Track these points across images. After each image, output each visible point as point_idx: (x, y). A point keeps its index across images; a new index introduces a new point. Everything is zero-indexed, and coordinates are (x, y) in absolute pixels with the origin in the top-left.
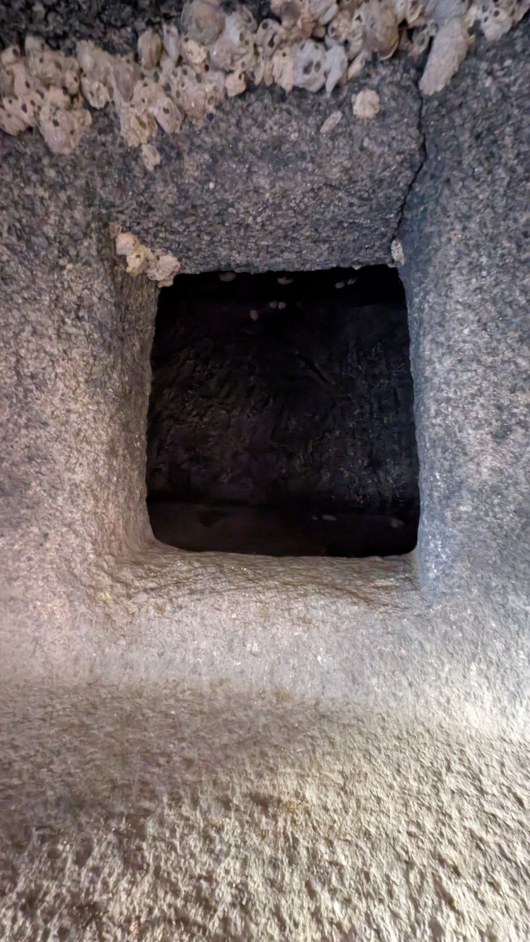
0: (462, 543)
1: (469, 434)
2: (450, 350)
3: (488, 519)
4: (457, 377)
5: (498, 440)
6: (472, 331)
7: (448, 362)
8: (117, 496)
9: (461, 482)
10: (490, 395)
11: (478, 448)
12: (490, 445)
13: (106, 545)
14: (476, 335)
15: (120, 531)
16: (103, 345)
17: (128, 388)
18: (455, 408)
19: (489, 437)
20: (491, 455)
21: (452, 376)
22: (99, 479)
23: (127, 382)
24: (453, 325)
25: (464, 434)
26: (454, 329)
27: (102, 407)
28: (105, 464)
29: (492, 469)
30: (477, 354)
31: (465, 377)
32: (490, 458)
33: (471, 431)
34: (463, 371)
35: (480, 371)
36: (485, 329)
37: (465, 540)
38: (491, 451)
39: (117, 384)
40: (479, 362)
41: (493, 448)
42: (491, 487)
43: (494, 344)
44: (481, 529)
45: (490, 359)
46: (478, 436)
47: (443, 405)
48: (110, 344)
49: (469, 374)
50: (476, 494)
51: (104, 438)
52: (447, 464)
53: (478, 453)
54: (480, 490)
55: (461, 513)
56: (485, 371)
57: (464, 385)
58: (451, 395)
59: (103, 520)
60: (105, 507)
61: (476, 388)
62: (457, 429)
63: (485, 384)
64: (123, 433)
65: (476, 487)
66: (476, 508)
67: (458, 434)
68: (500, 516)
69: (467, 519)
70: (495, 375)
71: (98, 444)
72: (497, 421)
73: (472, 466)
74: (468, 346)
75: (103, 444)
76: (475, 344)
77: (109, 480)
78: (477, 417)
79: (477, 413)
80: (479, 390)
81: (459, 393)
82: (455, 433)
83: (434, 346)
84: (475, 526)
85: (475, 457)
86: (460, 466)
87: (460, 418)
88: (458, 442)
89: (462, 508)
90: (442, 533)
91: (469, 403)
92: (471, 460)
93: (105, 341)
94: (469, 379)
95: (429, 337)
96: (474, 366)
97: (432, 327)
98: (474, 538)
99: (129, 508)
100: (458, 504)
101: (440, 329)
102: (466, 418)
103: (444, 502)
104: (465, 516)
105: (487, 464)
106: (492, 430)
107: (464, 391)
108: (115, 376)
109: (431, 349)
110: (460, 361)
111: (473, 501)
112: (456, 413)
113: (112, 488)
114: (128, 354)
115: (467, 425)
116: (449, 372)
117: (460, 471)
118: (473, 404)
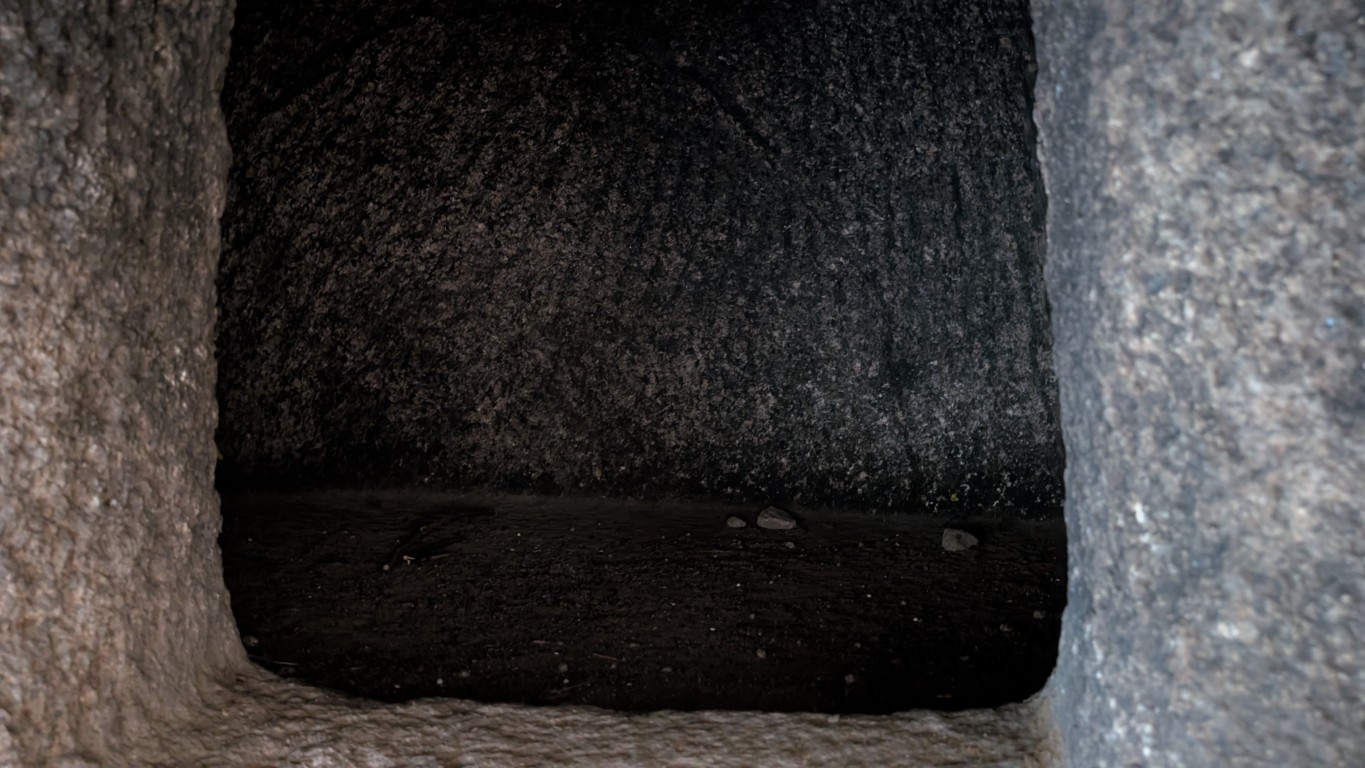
0: (1222, 742)
1: (1249, 395)
2: (1194, 118)
3: (1309, 670)
4: (1214, 206)
5: (1345, 418)
6: (1268, 60)
7: (1186, 157)
8: (105, 558)
9: (1222, 547)
10: (1320, 271)
11: (1279, 440)
12: (1320, 433)
13: (63, 724)
14: (1281, 72)
15: (119, 669)
16: (35, 63)
17: (136, 202)
18: (1203, 308)
19: (1315, 407)
20: (1319, 462)
21: (1198, 204)
22: (35, 510)
23: (131, 185)
24: (1207, 38)
25: (1235, 394)
26: (1208, 51)
27: (40, 272)
28: (53, 459)
29: (1324, 510)
30: (1283, 134)
31: (1241, 210)
32: (1317, 475)
33: (1256, 386)
34: (1234, 190)
35: (1291, 190)
36: (1310, 55)
37: (1235, 733)
38: (1322, 451)
39: (94, 193)
40: (1288, 161)
41: (1328, 443)
42: (1319, 566)
43: (1340, 103)
44: (1285, 701)
45: (1323, 153)
46: (1281, 402)
47: (1168, 294)
48: (62, 61)
49: (1256, 201)
50: (1272, 587)
51: (50, 376)
52: (1172, 482)
53: (1279, 456)
54: (1286, 576)
55: (1219, 644)
56: (1306, 192)
57: (1236, 234)
58: (1193, 265)
59: (52, 642)
60: (61, 598)
61: (1275, 245)
62: (1209, 375)
63: (1305, 235)
64: (123, 350)
65: (1269, 564)
66: (1270, 632)
67: (1215, 393)
68: (1346, 658)
69: (1242, 668)
70: (1340, 204)
71: (27, 396)
72: (1341, 352)
73: (1258, 497)
74: (1255, 108)
75: (43, 393)
76: (1277, 102)
77: (74, 507)
78: (1277, 341)
79: (1279, 327)
80: (1286, 251)
81: (1220, 261)
82: (1203, 387)
83: (1139, 102)
84: (1267, 690)
85: (1268, 467)
86: (1219, 494)
87: (1225, 340)
88: (1209, 415)
89: (1224, 630)
90: (1156, 702)
91: (1252, 293)
92: (1256, 475)
93: (41, 50)
94: (1254, 217)
95: (1125, 72)
96: (1274, 172)
97: (1132, 39)
98: (1261, 726)
99: (151, 585)
100: (1213, 617)
101: (1159, 47)
102: (1242, 341)
103: (1161, 603)
104: (1235, 657)
105: (1309, 492)
106: (1327, 384)
107: (1239, 256)
108: (85, 165)
109: (1128, 112)
110: (1226, 157)
111: (1261, 610)
112: (1210, 324)
113: (85, 533)
114: (134, 93)
115: (1245, 366)
116: (1187, 189)
117: (1220, 511)
118: (1267, 297)
